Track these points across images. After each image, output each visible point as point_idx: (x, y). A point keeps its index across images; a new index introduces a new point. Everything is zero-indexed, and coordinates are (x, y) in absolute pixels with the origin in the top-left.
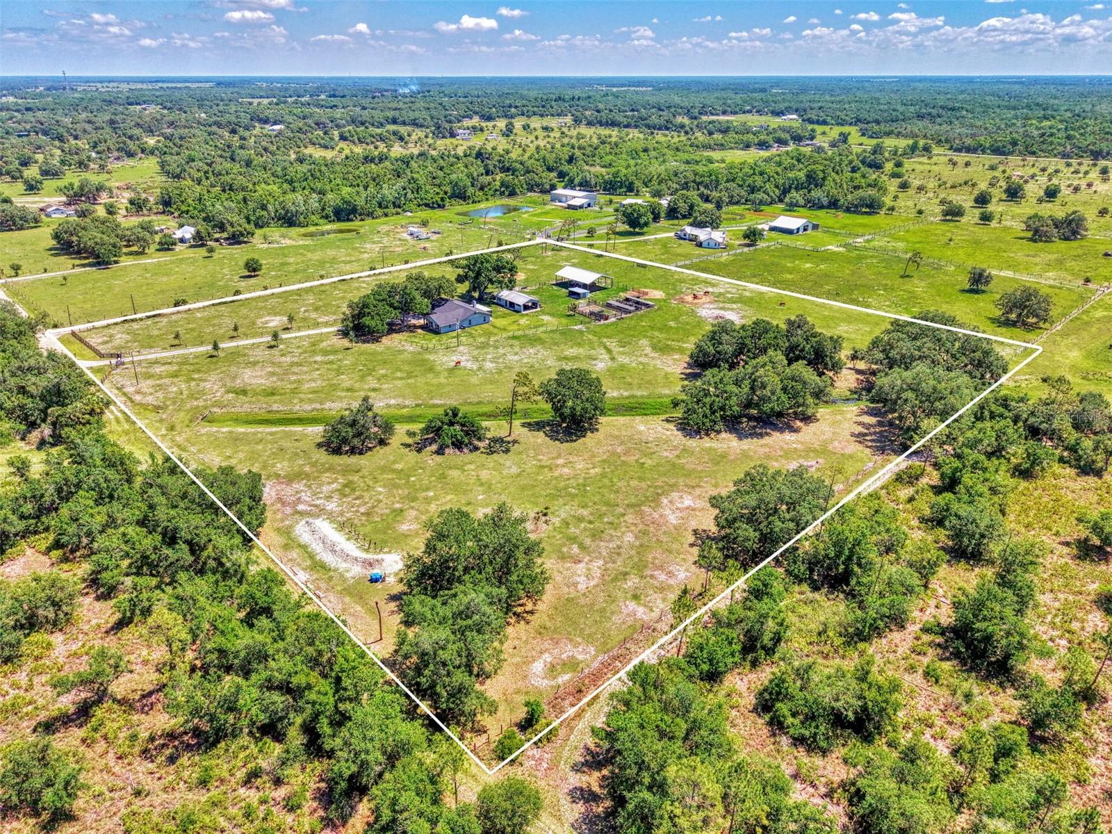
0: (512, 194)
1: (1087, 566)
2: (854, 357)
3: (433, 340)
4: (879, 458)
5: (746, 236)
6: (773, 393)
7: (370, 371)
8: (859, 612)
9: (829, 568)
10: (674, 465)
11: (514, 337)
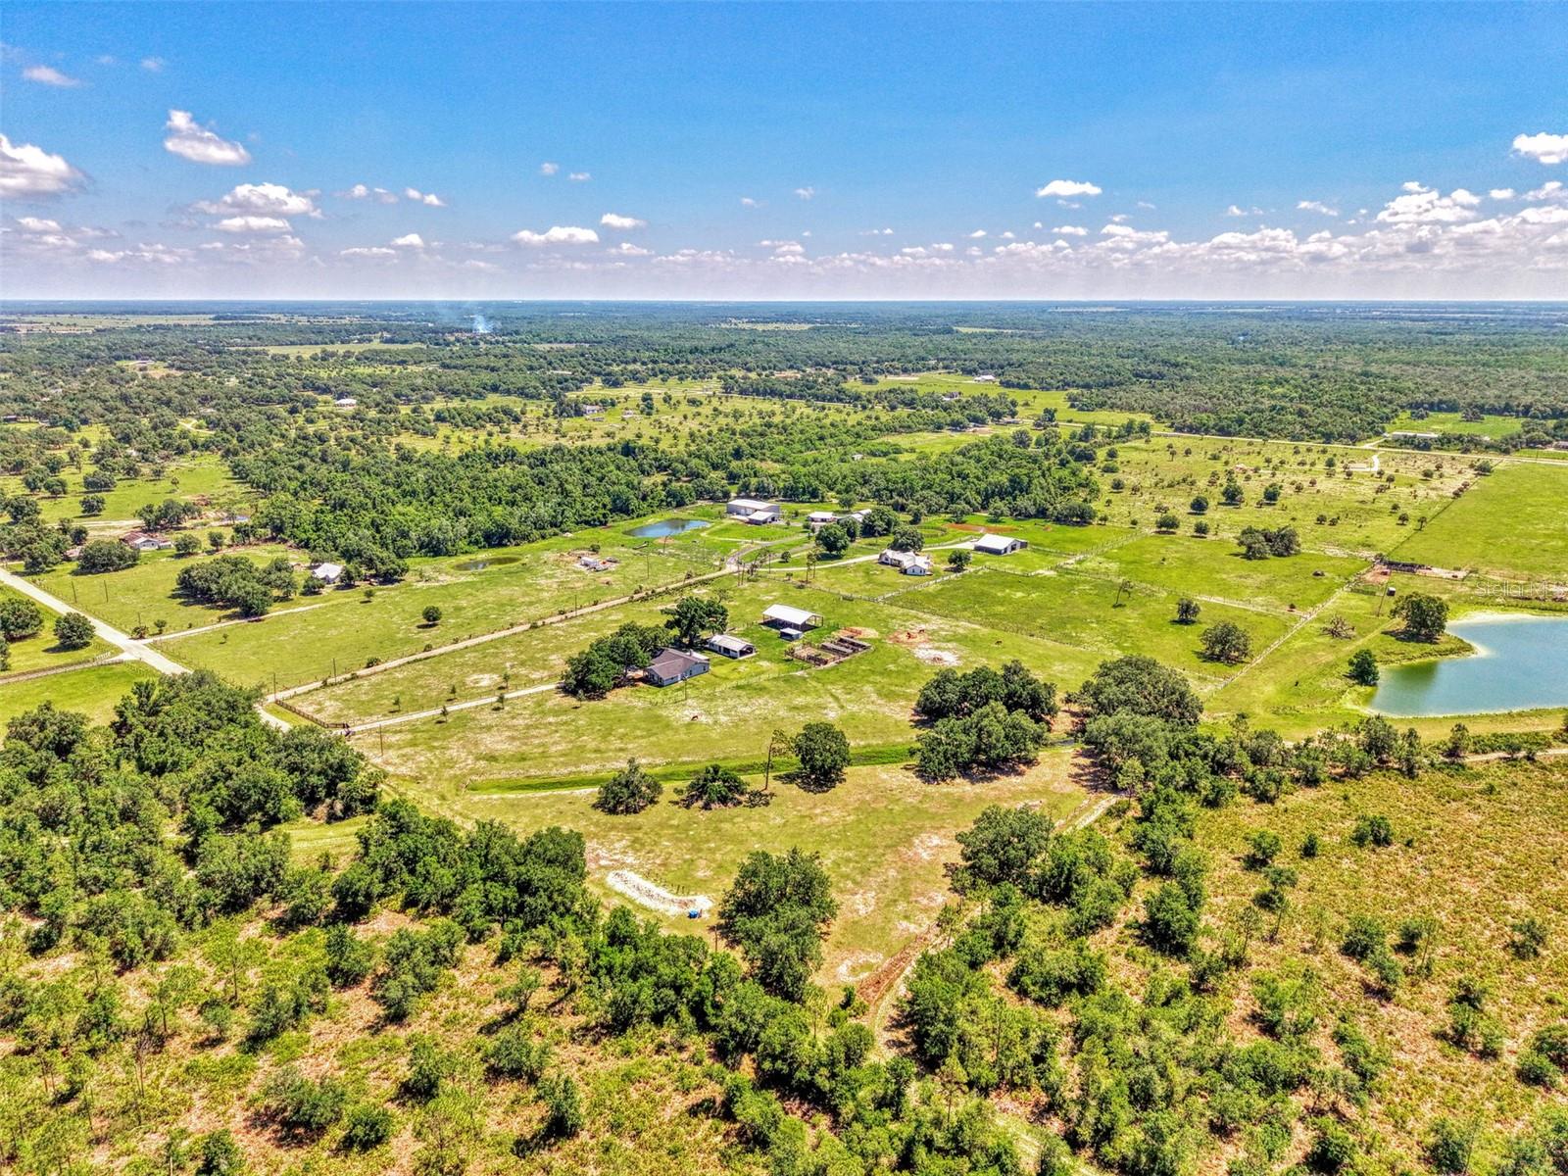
0: (680, 504)
1: (1252, 875)
2: (1068, 701)
3: (658, 696)
4: (1093, 796)
5: (951, 561)
6: (998, 741)
7: (609, 732)
8: (1077, 916)
9: (1055, 887)
10: (918, 809)
11: (738, 687)
